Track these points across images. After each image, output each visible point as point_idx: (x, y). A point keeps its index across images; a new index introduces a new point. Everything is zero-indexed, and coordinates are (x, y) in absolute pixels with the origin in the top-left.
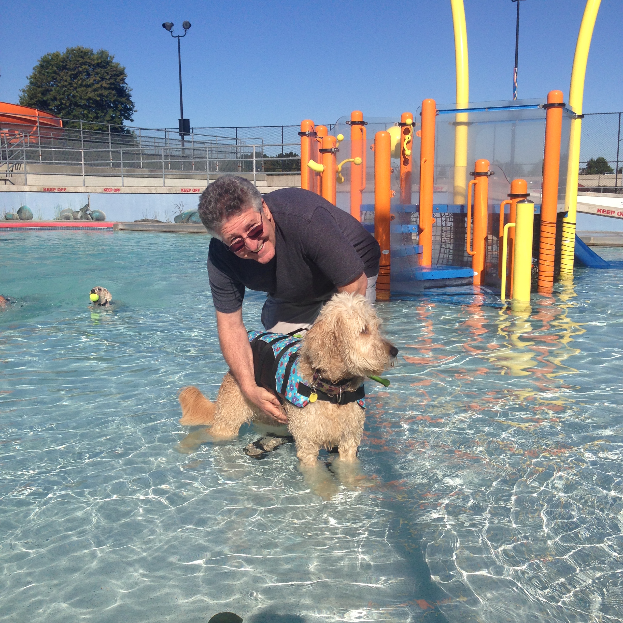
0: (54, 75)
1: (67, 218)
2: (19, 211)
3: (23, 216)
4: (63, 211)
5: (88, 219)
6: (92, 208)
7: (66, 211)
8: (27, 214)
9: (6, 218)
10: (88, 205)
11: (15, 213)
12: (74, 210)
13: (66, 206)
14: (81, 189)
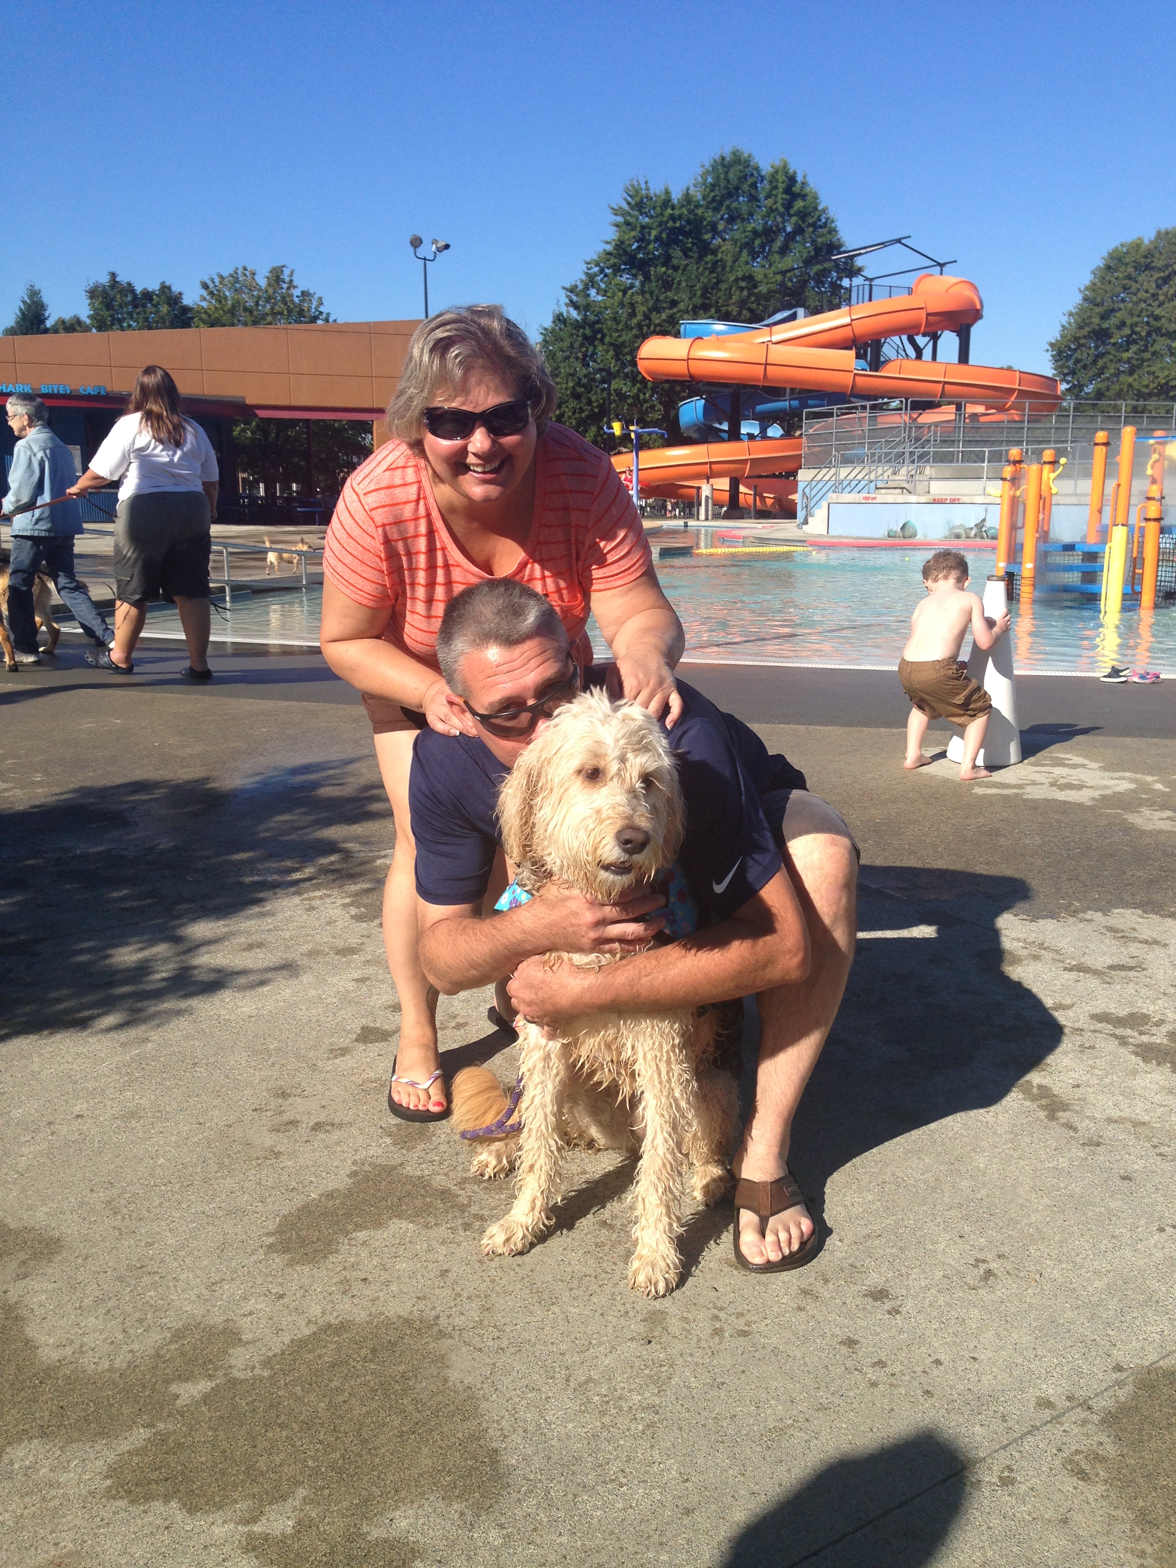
0: (1126, 281)
1: (958, 536)
2: (903, 528)
3: (907, 533)
4: (953, 528)
5: (982, 538)
6: (988, 524)
7: (957, 527)
8: (911, 531)
9: (889, 536)
10: (984, 520)
11: (899, 530)
12: (967, 526)
13: (957, 522)
14: (979, 500)
